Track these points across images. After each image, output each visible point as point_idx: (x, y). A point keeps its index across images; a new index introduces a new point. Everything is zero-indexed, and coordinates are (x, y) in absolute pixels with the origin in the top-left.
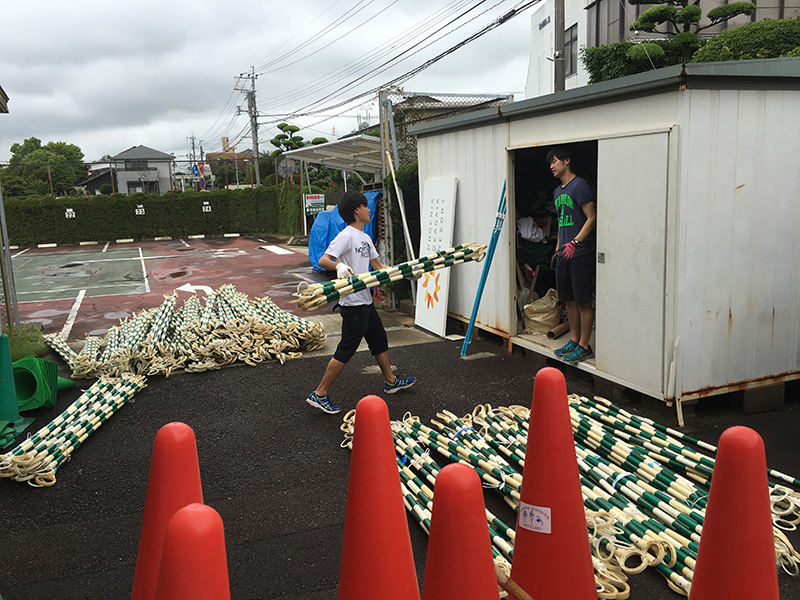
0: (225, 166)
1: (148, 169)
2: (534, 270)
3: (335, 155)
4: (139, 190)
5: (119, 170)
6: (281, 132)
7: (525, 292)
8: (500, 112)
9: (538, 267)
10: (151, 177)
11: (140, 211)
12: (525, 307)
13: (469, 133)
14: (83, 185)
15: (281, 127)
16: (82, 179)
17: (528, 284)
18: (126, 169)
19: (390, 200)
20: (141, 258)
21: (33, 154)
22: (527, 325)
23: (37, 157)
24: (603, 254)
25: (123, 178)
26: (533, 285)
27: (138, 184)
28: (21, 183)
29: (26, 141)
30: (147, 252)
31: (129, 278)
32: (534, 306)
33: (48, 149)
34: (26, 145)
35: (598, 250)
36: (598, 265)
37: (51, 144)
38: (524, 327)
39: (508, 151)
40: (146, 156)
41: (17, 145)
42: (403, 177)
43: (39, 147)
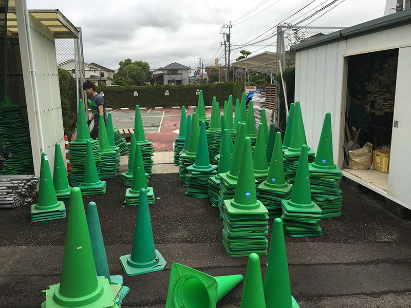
0: (214, 73)
1: (178, 74)
2: (357, 130)
3: (257, 64)
4: (173, 84)
5: (164, 74)
6: (242, 55)
7: (351, 143)
8: (341, 33)
9: (360, 129)
10: (178, 78)
11: (167, 94)
12: (350, 152)
13: (324, 48)
14: (149, 82)
15: (242, 52)
16: (149, 78)
17: (353, 139)
18: (168, 74)
19: (279, 88)
20: (163, 116)
21: (128, 66)
22: (350, 163)
23: (130, 67)
24: (397, 122)
25: (166, 79)
26: (356, 140)
27: (173, 81)
28: (122, 80)
29: (125, 60)
30: (166, 113)
31: (153, 126)
32: (356, 152)
33: (134, 64)
34: (125, 62)
35: (394, 119)
36: (394, 129)
37: (136, 62)
38: (348, 165)
39: (344, 57)
40: (177, 68)
41: (122, 62)
42: (287, 74)
43: (130, 63)
